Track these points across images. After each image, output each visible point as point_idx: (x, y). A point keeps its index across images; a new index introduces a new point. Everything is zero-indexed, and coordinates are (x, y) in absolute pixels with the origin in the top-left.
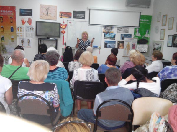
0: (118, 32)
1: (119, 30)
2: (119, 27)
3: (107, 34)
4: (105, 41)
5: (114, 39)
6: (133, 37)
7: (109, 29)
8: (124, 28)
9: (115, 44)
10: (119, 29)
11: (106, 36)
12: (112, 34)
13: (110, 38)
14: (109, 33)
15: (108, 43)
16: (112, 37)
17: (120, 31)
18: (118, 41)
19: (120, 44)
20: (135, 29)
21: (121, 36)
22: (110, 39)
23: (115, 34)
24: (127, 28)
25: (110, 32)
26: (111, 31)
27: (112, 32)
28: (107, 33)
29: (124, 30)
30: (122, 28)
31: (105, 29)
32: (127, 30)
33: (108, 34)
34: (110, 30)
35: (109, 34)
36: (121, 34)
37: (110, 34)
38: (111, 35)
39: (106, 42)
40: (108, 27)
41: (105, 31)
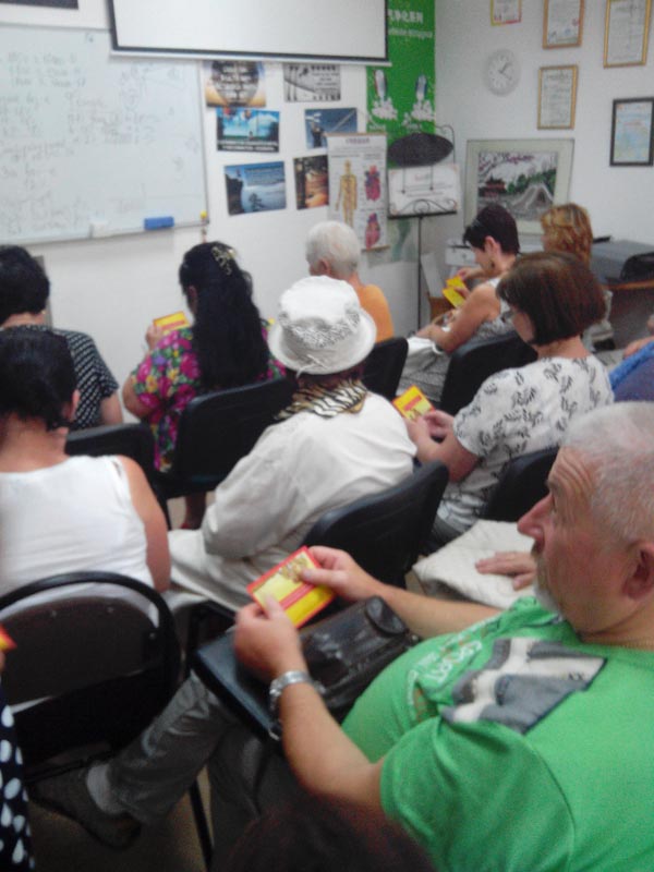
0: (289, 99)
1: (296, 84)
2: (293, 67)
3: (233, 114)
4: (228, 168)
5: (276, 149)
6: (362, 123)
7: (237, 77)
8: (319, 67)
9: (283, 180)
10: (294, 75)
11: (228, 131)
12: (261, 117)
13: (251, 143)
14: (244, 105)
15: (243, 179)
16: (263, 133)
17: (300, 92)
18: (296, 161)
19: (308, 176)
20: (371, 71)
21: (307, 121)
22: (254, 150)
23: (276, 114)
24: (334, 67)
25: (249, 99)
26: (253, 93)
27: (257, 98)
28: (233, 107)
29: (317, 79)
30: (306, 71)
31: (216, 79)
32: (334, 79)
33: (236, 119)
34: (246, 87)
35: (242, 115)
36: (309, 112)
37: (248, 117)
38: (253, 121)
39: (233, 176)
40: (230, 64)
41: (217, 98)
